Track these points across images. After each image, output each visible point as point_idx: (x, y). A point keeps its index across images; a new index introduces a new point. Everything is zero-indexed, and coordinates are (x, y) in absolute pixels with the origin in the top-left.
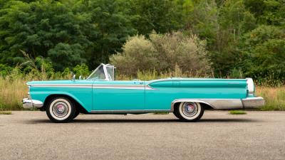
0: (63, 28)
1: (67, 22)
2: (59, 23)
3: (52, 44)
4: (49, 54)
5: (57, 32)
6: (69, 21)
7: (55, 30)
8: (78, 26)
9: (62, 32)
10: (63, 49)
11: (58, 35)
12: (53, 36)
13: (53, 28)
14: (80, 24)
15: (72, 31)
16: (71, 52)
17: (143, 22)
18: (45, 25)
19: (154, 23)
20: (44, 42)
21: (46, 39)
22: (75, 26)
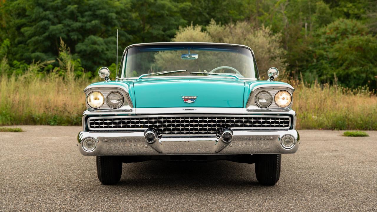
0: (95, 16)
1: (100, 9)
2: (90, 10)
3: (80, 37)
4: (77, 49)
5: (87, 22)
6: (104, 8)
7: (84, 19)
8: (114, 15)
9: (93, 22)
10: (94, 43)
11: (89, 25)
12: (82, 27)
13: (83, 17)
14: (117, 13)
15: (107, 21)
16: (104, 47)
17: (195, 11)
18: (72, 13)
19: (208, 14)
20: (71, 34)
21: (73, 30)
22: (110, 14)
